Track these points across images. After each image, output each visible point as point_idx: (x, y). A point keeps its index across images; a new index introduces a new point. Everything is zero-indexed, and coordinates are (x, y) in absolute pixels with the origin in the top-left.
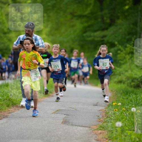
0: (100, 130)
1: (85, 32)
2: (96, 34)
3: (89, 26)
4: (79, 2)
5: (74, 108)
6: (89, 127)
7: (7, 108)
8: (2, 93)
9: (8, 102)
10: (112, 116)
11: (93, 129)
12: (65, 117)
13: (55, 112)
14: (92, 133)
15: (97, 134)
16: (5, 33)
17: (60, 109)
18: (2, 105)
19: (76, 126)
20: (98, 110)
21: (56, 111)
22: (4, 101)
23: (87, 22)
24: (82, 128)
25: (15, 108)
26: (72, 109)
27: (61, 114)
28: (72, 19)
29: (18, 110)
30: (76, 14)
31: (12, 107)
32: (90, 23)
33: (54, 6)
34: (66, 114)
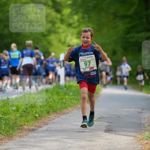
0: (146, 140)
1: (128, 33)
2: (140, 35)
3: (132, 27)
4: (122, 2)
5: (117, 116)
6: (134, 137)
7: (47, 115)
9: (48, 109)
11: (138, 139)
12: (108, 125)
13: (97, 120)
14: (138, 143)
15: (142, 145)
17: (102, 116)
18: (42, 112)
19: (120, 135)
21: (99, 118)
22: (44, 107)
23: (130, 22)
24: (126, 137)
25: (55, 115)
26: (115, 117)
27: (104, 122)
28: (114, 19)
29: (59, 117)
30: (118, 15)
31: (52, 114)
32: (133, 24)
33: (95, 7)
34: (109, 122)
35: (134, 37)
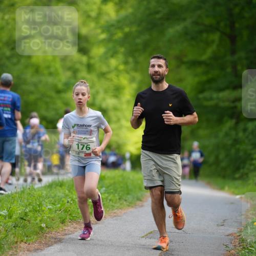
1: (202, 91)
2: (221, 95)
3: (209, 81)
4: (193, 38)
7: (61, 225)
8: (53, 198)
9: (63, 215)
10: (253, 247)
13: (147, 235)
16: (59, 92)
17: (156, 230)
18: (53, 220)
20: (227, 234)
21: (149, 233)
22: (56, 212)
23: (206, 73)
25: (75, 225)
26: (177, 231)
28: (178, 67)
30: (185, 59)
31: (69, 224)
32: (210, 76)
33: (146, 45)
35: (211, 99)
